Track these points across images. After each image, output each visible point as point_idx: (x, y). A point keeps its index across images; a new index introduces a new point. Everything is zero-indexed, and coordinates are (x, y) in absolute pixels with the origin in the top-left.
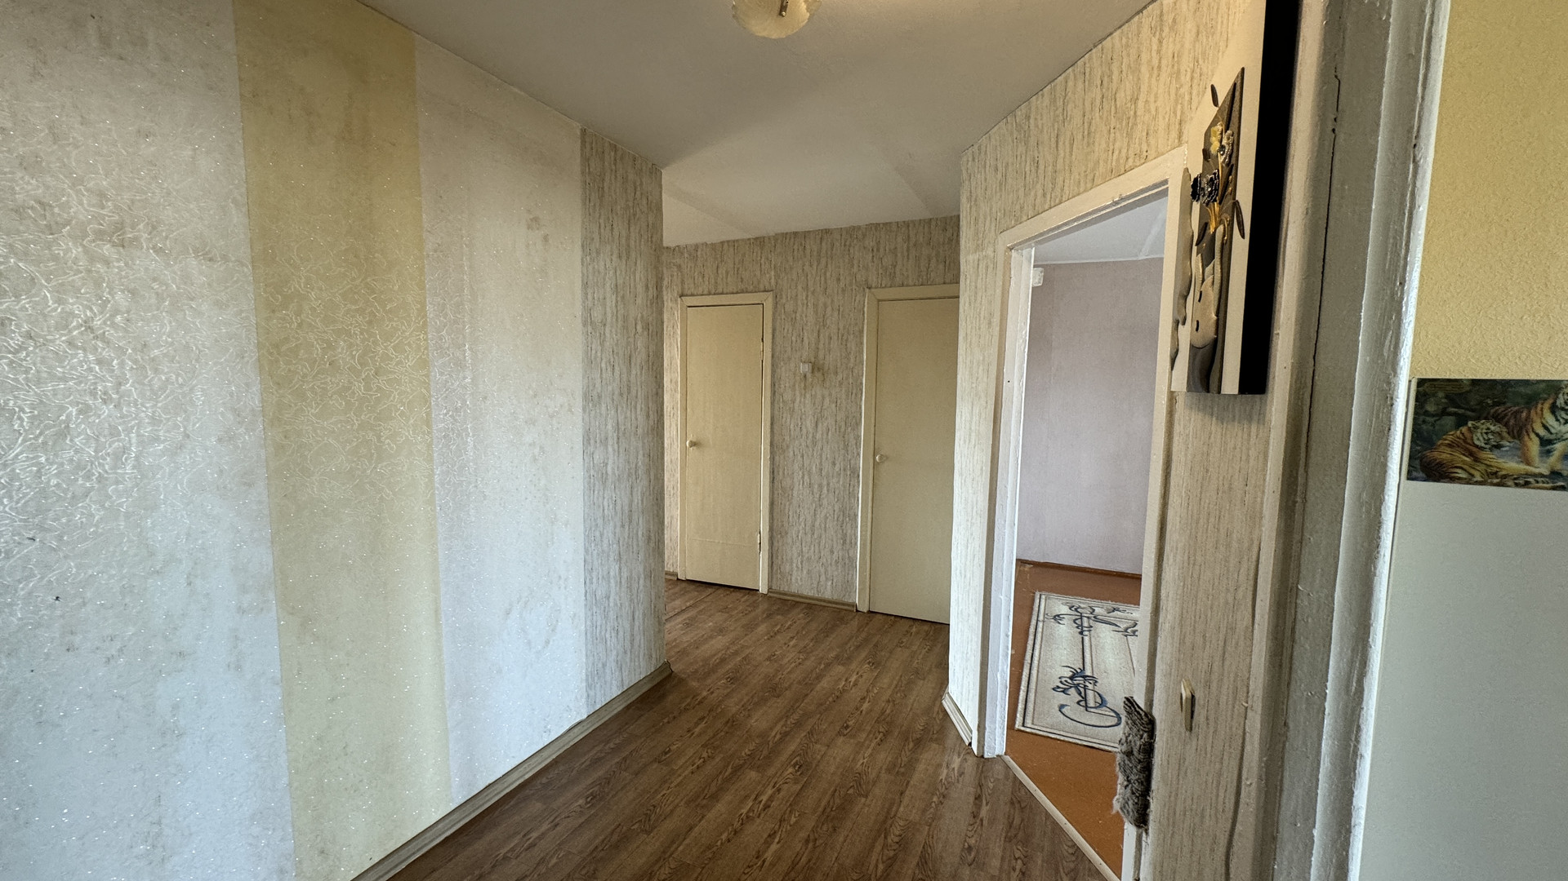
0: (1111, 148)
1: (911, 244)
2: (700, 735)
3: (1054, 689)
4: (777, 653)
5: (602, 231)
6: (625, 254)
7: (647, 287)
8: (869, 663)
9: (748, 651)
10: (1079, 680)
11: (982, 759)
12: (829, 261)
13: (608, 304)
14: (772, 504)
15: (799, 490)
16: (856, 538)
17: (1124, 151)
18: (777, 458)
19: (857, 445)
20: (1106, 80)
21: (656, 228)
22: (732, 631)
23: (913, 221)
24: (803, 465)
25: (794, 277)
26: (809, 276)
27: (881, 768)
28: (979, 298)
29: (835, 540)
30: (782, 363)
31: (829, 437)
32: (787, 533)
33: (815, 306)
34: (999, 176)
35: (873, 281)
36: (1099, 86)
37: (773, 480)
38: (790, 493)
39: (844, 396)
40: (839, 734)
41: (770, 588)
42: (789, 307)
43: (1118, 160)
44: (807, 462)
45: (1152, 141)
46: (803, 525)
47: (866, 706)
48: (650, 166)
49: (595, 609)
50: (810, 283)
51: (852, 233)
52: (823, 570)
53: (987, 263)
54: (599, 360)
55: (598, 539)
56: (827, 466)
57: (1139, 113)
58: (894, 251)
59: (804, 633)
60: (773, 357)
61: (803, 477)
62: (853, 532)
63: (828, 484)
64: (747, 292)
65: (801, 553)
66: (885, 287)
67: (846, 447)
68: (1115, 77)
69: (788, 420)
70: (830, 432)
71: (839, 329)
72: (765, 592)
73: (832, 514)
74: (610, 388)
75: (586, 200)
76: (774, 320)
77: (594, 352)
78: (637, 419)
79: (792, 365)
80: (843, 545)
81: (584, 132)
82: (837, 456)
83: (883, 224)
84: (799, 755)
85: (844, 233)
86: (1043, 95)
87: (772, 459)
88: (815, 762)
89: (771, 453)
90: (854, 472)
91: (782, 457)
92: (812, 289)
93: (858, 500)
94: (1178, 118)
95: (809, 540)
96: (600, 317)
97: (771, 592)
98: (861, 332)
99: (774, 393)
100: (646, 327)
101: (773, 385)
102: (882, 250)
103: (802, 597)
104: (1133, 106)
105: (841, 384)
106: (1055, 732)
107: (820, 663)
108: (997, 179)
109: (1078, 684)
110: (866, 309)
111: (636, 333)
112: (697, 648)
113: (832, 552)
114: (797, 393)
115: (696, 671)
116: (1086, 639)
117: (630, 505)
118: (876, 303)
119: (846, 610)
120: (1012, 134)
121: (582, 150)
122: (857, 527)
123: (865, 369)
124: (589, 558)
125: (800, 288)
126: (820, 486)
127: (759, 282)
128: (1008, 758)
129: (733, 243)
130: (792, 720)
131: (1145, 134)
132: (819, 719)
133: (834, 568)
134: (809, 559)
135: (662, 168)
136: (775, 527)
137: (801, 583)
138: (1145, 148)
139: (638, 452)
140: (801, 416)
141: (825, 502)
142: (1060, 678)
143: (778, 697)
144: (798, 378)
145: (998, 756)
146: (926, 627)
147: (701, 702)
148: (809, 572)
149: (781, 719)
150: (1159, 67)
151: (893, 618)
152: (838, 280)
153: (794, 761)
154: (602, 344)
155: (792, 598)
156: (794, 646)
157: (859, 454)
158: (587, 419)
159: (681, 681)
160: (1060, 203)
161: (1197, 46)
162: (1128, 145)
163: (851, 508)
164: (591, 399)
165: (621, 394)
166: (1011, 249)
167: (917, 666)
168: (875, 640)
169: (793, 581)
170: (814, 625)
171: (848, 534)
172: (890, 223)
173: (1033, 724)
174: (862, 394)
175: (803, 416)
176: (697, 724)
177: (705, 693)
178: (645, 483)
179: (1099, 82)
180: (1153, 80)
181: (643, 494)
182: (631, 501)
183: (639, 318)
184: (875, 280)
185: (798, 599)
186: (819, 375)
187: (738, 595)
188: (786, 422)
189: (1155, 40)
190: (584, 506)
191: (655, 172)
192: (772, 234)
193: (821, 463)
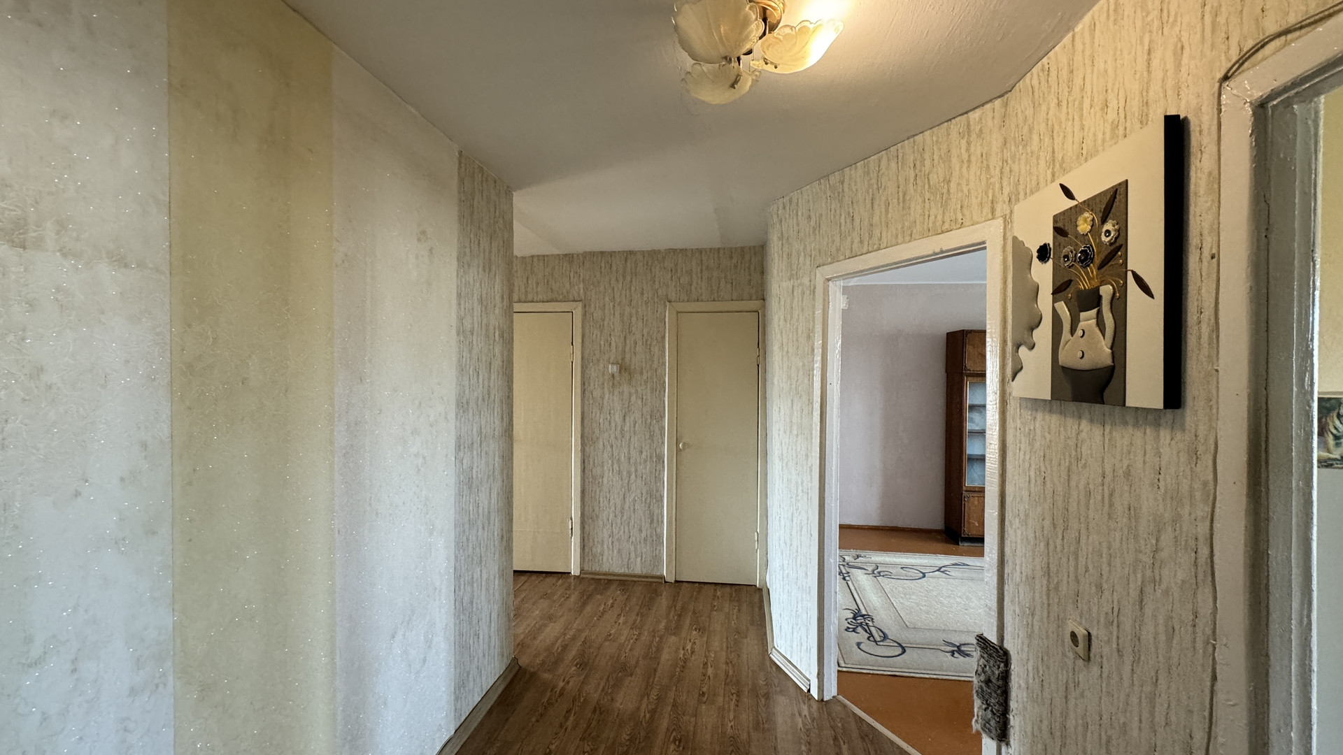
0: (927, 213)
1: (704, 268)
2: (574, 728)
3: (846, 630)
4: (612, 632)
5: (472, 245)
6: (488, 267)
7: (503, 298)
8: (696, 629)
9: (584, 635)
10: (860, 620)
11: (824, 703)
12: (634, 280)
13: (475, 314)
14: (583, 492)
15: (609, 477)
16: (663, 516)
17: (939, 218)
18: (587, 449)
19: (662, 435)
20: (918, 163)
21: (508, 244)
22: (561, 617)
23: (705, 249)
24: (613, 455)
25: (602, 288)
26: (616, 289)
27: (748, 727)
28: (795, 316)
29: (643, 520)
30: (591, 364)
31: (636, 429)
32: (597, 516)
33: (622, 315)
34: (812, 223)
35: (672, 296)
36: (912, 168)
37: (583, 470)
38: (600, 481)
39: (649, 394)
40: (700, 702)
41: (582, 570)
42: (598, 315)
43: (934, 223)
44: (615, 454)
45: (966, 211)
46: (613, 508)
47: (710, 671)
48: (505, 187)
49: (462, 617)
50: (617, 296)
51: (653, 256)
52: (632, 548)
53: (803, 289)
54: (468, 367)
55: (465, 544)
56: (634, 454)
57: (951, 191)
58: (690, 273)
59: (627, 609)
60: (582, 358)
61: (612, 466)
62: (660, 511)
63: (636, 471)
64: (557, 301)
65: (612, 535)
66: (683, 301)
67: (652, 437)
68: (927, 162)
69: (598, 415)
70: (637, 424)
71: (643, 336)
72: (578, 573)
73: (640, 496)
74: (476, 394)
75: (461, 217)
76: (583, 327)
77: (464, 359)
78: (494, 423)
79: (602, 365)
80: (651, 524)
81: (460, 153)
82: (643, 446)
83: (680, 250)
84: (674, 729)
85: (646, 255)
86: (856, 168)
87: (583, 451)
88: (691, 733)
89: (582, 444)
90: (660, 458)
91: (592, 448)
92: (619, 300)
93: (664, 482)
94: (990, 198)
95: (619, 521)
96: (469, 326)
97: (584, 574)
98: (663, 337)
99: (583, 392)
100: (502, 336)
101: (583, 384)
102: (679, 270)
103: (614, 575)
104: (946, 186)
105: (646, 382)
106: (863, 667)
107: (654, 637)
108: (810, 225)
109: (861, 623)
110: (667, 320)
111: (495, 340)
112: (534, 638)
113: (640, 530)
114: (606, 390)
115: (543, 663)
116: (850, 583)
117: (489, 508)
118: (675, 314)
119: (655, 582)
120: (825, 193)
121: (459, 169)
122: (663, 507)
123: (667, 370)
124: (458, 565)
125: (607, 299)
126: (629, 473)
127: (568, 293)
128: (840, 697)
129: (543, 258)
130: (653, 696)
131: (959, 207)
132: (676, 690)
133: (643, 545)
134: (618, 540)
135: (514, 191)
136: (586, 512)
137: (612, 562)
138: (960, 216)
139: (495, 455)
140: (610, 411)
141: (633, 487)
142: (846, 620)
143: (631, 675)
144: (606, 377)
145: (834, 697)
146: (728, 589)
147: (561, 694)
148: (619, 551)
149: (642, 698)
150: (969, 161)
151: (697, 585)
152: (642, 294)
153: (672, 737)
154: (470, 352)
155: (604, 577)
156: (625, 623)
157: (663, 443)
158: (458, 425)
159: (533, 675)
160: (879, 249)
161: (1005, 151)
162: (944, 213)
163: (657, 491)
164: (462, 405)
165: (483, 400)
166: (829, 280)
167: (735, 626)
168: (691, 607)
169: (605, 560)
170: (634, 601)
171: (655, 514)
172: (686, 249)
173: (845, 663)
174: (665, 391)
175: (612, 411)
176: (567, 718)
177: (561, 684)
178: (500, 482)
179: (912, 166)
180: (964, 169)
181: (498, 494)
182: (490, 503)
183: (497, 326)
184: (674, 295)
185: (609, 578)
186: (626, 375)
187: (550, 580)
188: (595, 417)
189: (964, 142)
190: (455, 513)
191: (509, 193)
192: (581, 251)
193: (629, 453)
